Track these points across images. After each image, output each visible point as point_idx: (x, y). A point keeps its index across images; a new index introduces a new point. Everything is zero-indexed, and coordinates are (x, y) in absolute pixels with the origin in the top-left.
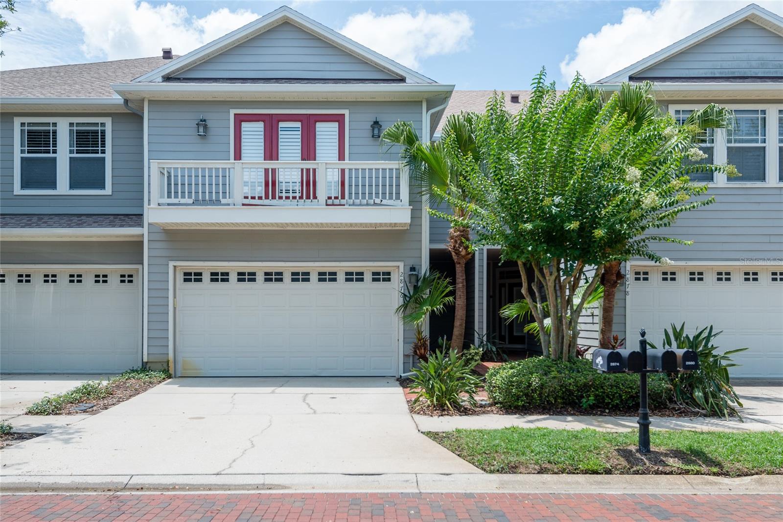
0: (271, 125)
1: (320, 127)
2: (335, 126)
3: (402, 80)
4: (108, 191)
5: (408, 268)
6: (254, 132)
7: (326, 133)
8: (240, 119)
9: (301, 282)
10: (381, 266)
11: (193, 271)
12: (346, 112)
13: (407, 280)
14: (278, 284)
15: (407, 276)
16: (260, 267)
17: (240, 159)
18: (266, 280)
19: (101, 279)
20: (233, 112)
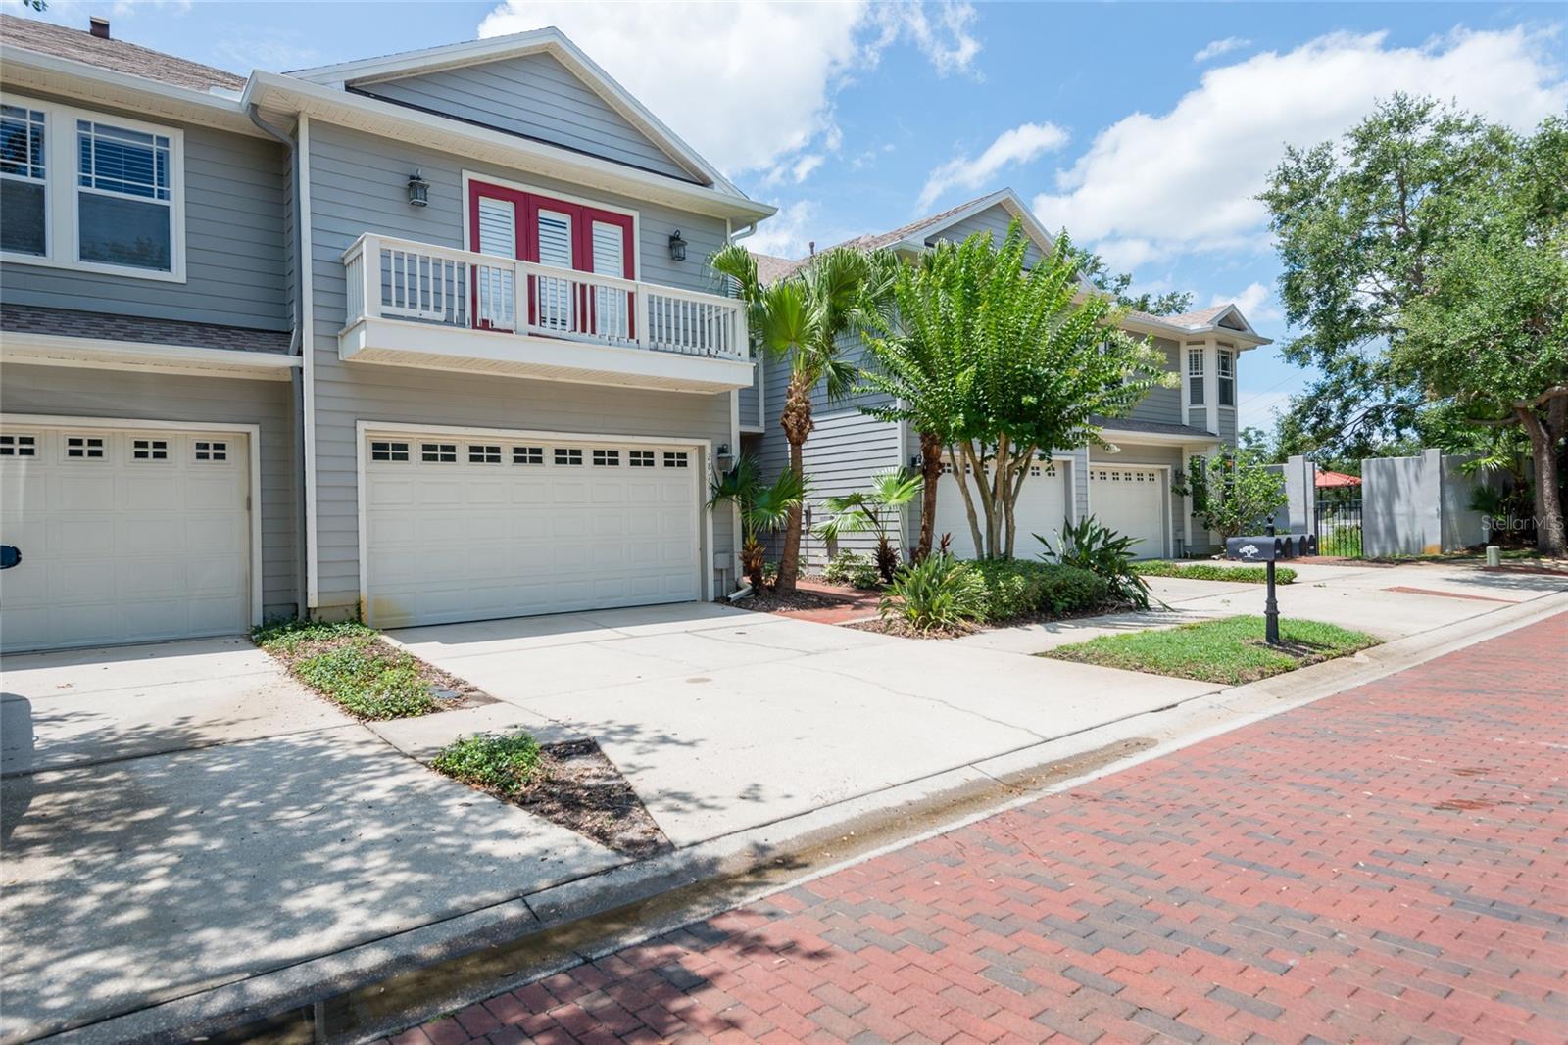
0: (527, 210)
1: (599, 228)
2: (618, 231)
3: (705, 183)
4: (178, 272)
5: (716, 451)
6: (499, 216)
7: (606, 239)
8: (478, 190)
9: (569, 465)
10: (676, 444)
11: (390, 441)
12: (635, 214)
13: (716, 465)
14: (535, 467)
15: (715, 458)
16: (507, 439)
17: (479, 251)
18: (517, 460)
19: (151, 450)
20: (467, 176)
